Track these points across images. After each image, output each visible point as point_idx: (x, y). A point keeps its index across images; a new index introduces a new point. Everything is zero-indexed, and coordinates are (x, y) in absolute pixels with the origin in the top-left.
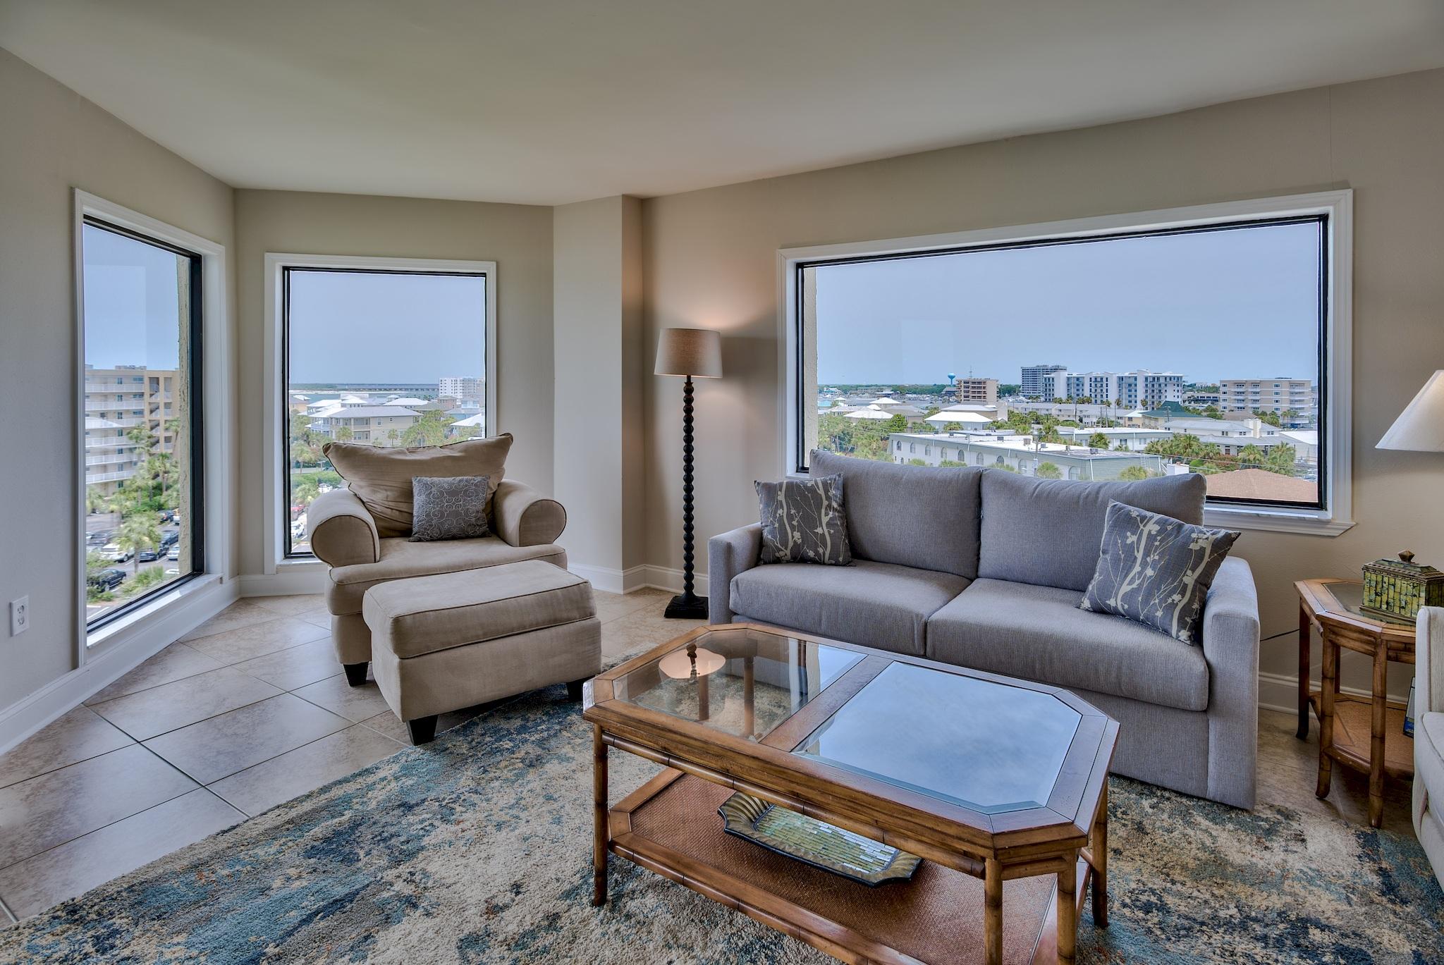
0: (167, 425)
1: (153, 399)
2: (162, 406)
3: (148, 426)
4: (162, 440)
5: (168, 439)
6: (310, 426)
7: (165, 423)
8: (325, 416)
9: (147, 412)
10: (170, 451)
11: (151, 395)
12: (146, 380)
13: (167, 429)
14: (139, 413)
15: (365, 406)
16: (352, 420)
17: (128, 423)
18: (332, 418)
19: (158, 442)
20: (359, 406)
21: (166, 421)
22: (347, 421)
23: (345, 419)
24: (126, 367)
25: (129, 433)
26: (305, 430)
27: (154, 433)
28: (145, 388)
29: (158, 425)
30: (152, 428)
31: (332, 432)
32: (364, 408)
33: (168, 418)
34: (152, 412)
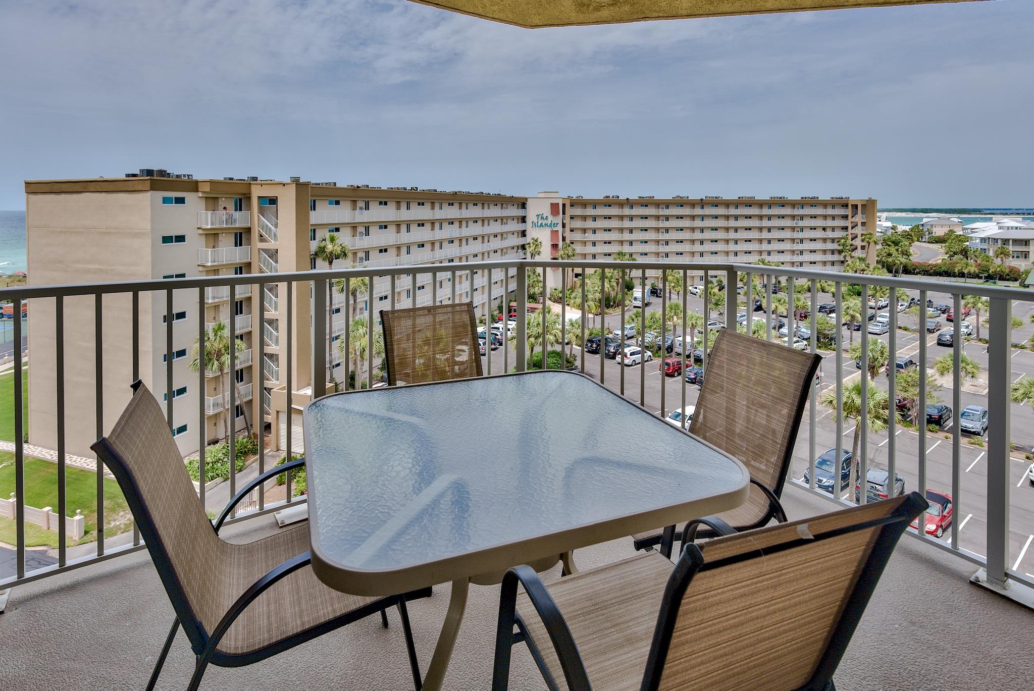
0: (863, 237)
1: (854, 219)
2: (859, 224)
3: (850, 237)
4: (859, 248)
5: (863, 248)
6: (967, 243)
7: (862, 236)
8: (983, 236)
9: (850, 228)
10: (864, 256)
11: (852, 217)
12: (850, 207)
13: (863, 241)
14: (845, 228)
15: (1024, 229)
16: (1011, 241)
17: (838, 234)
18: (989, 238)
19: (856, 248)
20: (1017, 228)
21: (862, 235)
22: (1005, 241)
23: (1002, 240)
24: (836, 198)
25: (838, 242)
26: (964, 246)
27: (853, 242)
28: (849, 212)
29: (857, 237)
30: (852, 239)
31: (989, 249)
32: (1022, 230)
33: (864, 232)
34: (852, 228)
